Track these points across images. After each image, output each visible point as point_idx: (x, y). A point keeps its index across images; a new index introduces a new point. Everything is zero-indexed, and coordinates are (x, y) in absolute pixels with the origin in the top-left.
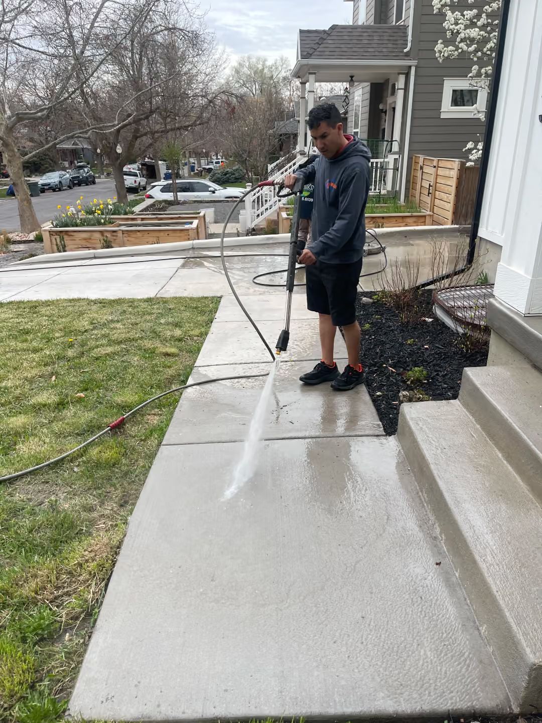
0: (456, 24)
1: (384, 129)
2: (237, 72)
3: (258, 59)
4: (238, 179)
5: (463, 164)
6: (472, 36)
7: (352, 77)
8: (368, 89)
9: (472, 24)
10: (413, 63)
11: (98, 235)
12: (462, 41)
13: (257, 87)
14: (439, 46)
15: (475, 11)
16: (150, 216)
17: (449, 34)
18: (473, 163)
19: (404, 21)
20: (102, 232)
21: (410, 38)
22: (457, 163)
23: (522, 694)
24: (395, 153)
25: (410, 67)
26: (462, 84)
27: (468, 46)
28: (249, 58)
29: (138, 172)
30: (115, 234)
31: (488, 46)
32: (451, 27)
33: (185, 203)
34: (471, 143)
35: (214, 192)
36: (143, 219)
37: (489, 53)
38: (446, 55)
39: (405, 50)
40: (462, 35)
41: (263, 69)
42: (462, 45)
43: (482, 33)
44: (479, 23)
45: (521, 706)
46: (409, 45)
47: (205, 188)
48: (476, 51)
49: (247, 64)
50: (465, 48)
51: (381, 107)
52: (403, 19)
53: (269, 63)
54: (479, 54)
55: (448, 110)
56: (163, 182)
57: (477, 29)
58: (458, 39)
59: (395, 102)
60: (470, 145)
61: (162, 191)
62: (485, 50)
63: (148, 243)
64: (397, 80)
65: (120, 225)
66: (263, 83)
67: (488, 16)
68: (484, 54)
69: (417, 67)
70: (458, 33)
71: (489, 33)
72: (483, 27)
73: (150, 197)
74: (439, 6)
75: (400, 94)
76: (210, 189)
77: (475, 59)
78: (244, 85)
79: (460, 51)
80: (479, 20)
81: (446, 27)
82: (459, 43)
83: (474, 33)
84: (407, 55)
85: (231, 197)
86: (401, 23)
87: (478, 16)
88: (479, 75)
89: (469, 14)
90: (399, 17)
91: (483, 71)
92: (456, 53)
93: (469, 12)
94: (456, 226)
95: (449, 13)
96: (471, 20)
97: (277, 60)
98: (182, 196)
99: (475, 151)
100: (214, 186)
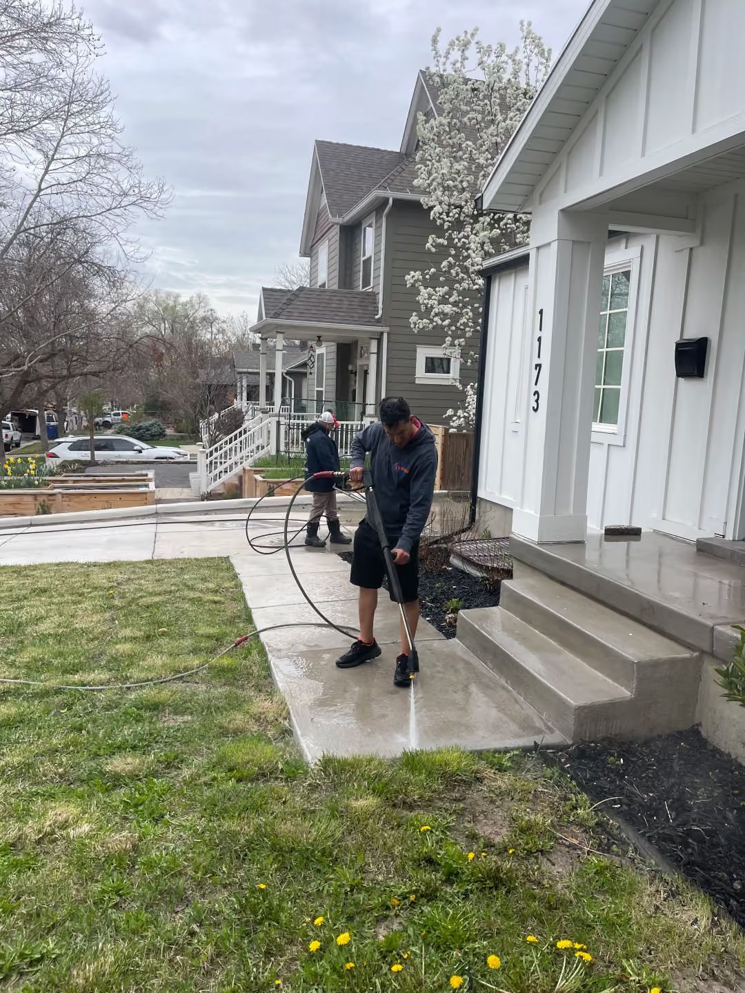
0: (430, 298)
1: (355, 390)
2: (141, 307)
3: (169, 295)
4: (154, 436)
5: (446, 430)
6: (445, 311)
7: (319, 337)
8: (334, 348)
9: (444, 301)
10: (386, 329)
11: (30, 499)
12: (436, 315)
13: (167, 326)
14: (414, 318)
15: (446, 288)
16: (82, 478)
17: (423, 308)
18: (455, 430)
19: (373, 288)
20: (35, 496)
21: (380, 306)
22: (440, 429)
23: (573, 729)
24: (370, 416)
25: (382, 333)
26: (437, 352)
27: (443, 320)
28: (157, 292)
29: (10, 424)
30: (51, 498)
31: (461, 321)
32: (426, 302)
33: (105, 464)
34: (450, 410)
35: (140, 452)
36: (75, 481)
37: (462, 327)
38: (421, 327)
39: (377, 317)
40: (436, 310)
41: (175, 306)
42: (436, 319)
43: (454, 309)
44: (451, 300)
45: (573, 739)
46: (380, 312)
47: (130, 447)
48: (450, 325)
49: (154, 299)
50: (440, 322)
51: (350, 368)
52: (372, 285)
53: (183, 299)
54: (453, 328)
55: (422, 376)
56: (71, 438)
57: (450, 306)
58: (432, 314)
59: (368, 365)
60: (450, 412)
61: (71, 448)
62: (459, 324)
63: (94, 508)
64: (369, 344)
65: (55, 488)
66: (174, 321)
67: (459, 294)
68: (457, 328)
69: (389, 334)
70: (432, 307)
71: (462, 309)
72: (455, 304)
73: (54, 456)
74: (412, 281)
75: (374, 358)
76: (135, 448)
77: (450, 333)
78: (150, 322)
79: (434, 324)
80: (450, 297)
81: (421, 302)
82: (434, 317)
83: (448, 309)
84: (378, 321)
85: (166, 458)
86: (369, 289)
87: (450, 294)
88: (452, 345)
89: (442, 291)
90: (366, 283)
91: (456, 342)
92: (431, 326)
93: (441, 289)
94: (444, 491)
95: (422, 288)
96: (443, 296)
97: (192, 297)
98: (100, 455)
99: (455, 418)
100: (139, 444)
